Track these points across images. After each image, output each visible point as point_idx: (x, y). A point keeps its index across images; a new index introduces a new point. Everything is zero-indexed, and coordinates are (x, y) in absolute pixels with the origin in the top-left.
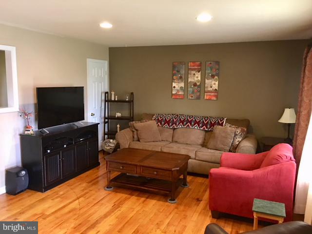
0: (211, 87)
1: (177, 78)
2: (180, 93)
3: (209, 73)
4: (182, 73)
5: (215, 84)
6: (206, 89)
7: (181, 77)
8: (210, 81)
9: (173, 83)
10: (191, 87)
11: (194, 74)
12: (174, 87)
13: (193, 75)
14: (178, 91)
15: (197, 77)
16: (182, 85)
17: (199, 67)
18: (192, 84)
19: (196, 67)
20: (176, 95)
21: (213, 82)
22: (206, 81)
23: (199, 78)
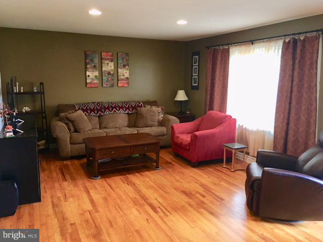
0: (124, 76)
1: (90, 67)
2: (95, 82)
3: (121, 63)
4: (95, 62)
5: (126, 73)
6: (119, 78)
7: (95, 67)
8: (122, 70)
9: (87, 72)
10: (105, 76)
11: (108, 64)
12: (89, 76)
13: (106, 64)
14: (92, 79)
15: (111, 67)
16: (97, 73)
17: (112, 57)
18: (106, 73)
19: (109, 57)
20: (90, 83)
21: (125, 71)
22: (119, 70)
23: (113, 68)
